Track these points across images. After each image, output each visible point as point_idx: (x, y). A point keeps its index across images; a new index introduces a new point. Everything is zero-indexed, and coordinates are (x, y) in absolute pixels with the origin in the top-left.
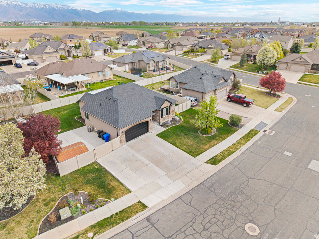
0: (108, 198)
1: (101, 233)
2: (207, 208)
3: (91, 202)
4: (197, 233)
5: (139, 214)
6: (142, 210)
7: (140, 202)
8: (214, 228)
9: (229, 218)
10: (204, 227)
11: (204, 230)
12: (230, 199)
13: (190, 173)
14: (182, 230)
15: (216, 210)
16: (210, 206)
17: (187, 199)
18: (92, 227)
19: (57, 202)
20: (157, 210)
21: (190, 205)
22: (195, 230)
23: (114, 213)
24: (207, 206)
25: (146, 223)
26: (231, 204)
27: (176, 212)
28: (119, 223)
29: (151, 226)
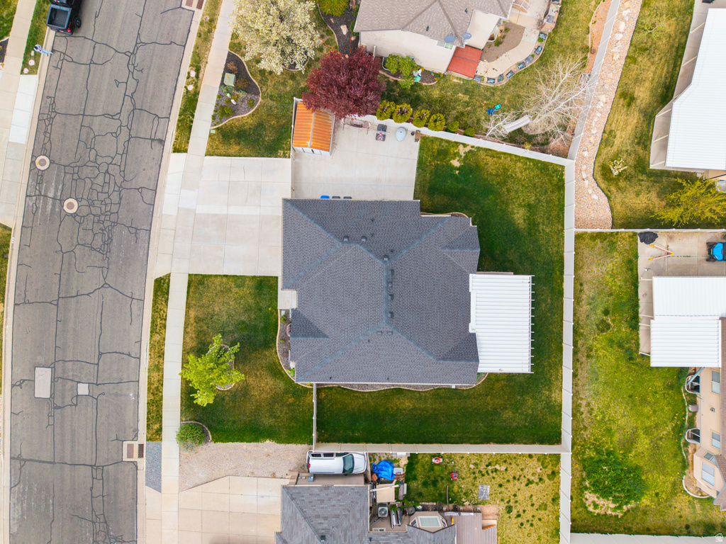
0: (218, 129)
1: (184, 96)
2: (120, 199)
3: (223, 110)
4: (111, 163)
5: (174, 140)
6: (174, 145)
7: (186, 151)
8: (100, 180)
9: (95, 202)
10: (110, 174)
11: (107, 172)
12: (107, 230)
13: (173, 238)
14: (124, 155)
15: (111, 203)
16: (120, 204)
17: (148, 195)
18: (196, 93)
19: (257, 84)
20: (163, 159)
21: (138, 189)
22: (115, 164)
23: (194, 120)
24: (123, 202)
25: (159, 136)
26: (103, 224)
27: (144, 170)
28: (180, 115)
29: (153, 137)
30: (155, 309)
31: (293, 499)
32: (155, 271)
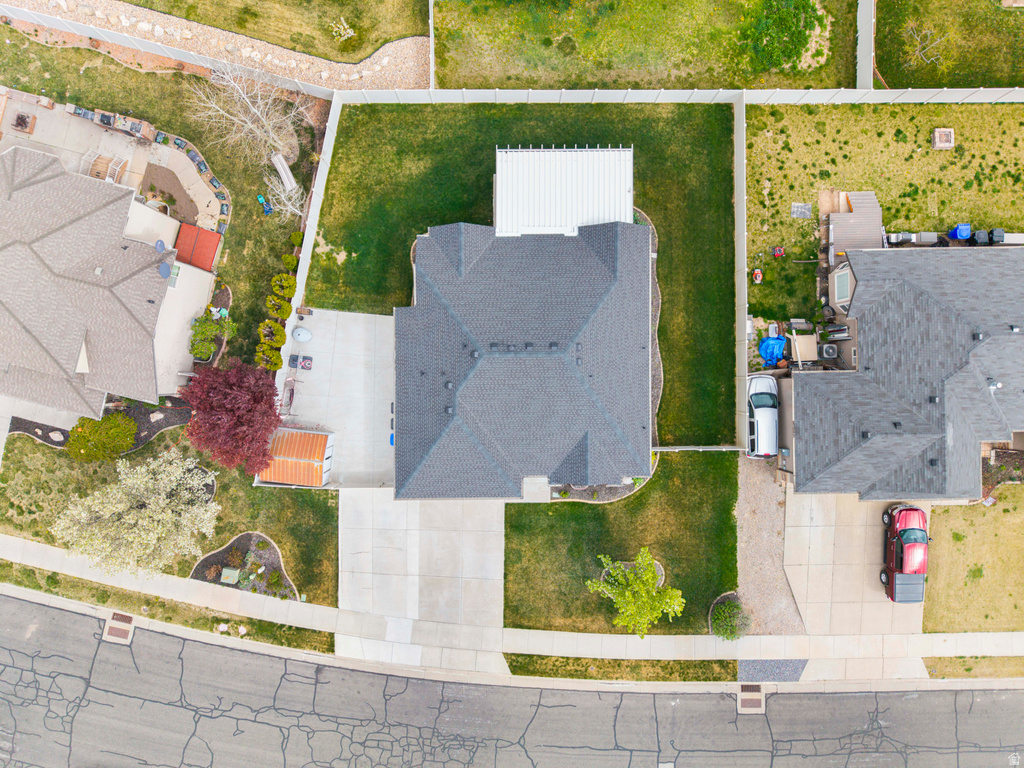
0: (300, 591)
1: (254, 639)
2: (400, 724)
3: (273, 584)
4: (351, 739)
5: (316, 652)
6: (324, 652)
7: (332, 635)
8: (374, 754)
9: (406, 759)
10: (366, 740)
11: (362, 744)
12: (443, 742)
13: (454, 651)
14: (339, 721)
15: (407, 737)
16: (407, 725)
17: (394, 687)
18: (251, 622)
19: (235, 538)
20: (342, 666)
21: (386, 700)
22: (352, 733)
23: (288, 624)
24: (404, 721)
25: (311, 673)
26: (435, 748)
27: (359, 692)
28: (282, 644)
29: (313, 681)
30: (554, 672)
31: (813, 478)
32: (501, 673)
